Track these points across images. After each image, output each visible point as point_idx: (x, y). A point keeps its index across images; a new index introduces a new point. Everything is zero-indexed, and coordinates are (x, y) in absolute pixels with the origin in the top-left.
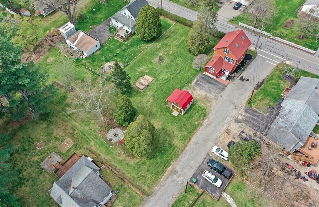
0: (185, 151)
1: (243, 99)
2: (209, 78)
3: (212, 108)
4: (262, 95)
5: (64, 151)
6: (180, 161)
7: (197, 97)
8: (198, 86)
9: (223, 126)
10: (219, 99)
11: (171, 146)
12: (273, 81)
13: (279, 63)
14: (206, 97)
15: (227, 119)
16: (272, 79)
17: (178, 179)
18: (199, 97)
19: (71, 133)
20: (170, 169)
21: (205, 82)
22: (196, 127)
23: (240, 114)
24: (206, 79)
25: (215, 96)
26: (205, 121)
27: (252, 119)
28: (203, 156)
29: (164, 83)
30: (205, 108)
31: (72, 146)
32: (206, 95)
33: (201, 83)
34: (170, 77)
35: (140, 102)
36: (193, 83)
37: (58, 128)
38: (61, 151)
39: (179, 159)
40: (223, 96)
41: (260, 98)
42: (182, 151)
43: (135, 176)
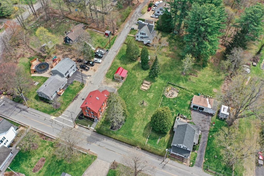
0: (113, 59)
1: (86, 87)
3: (103, 79)
4: (75, 90)
6: (114, 55)
7: (113, 83)
8: (113, 89)
9: (97, 72)
10: (100, 84)
11: (120, 59)
12: (67, 100)
13: (60, 117)
14: (108, 84)
15: (96, 75)
16: (67, 102)
18: (111, 83)
20: (118, 52)
22: (110, 69)
23: (88, 79)
25: (102, 85)
26: (106, 72)
28: (105, 59)
30: (107, 78)
32: (108, 85)
34: (131, 92)
35: (142, 74)
36: (116, 90)
40: (98, 86)
41: (77, 88)
42: (115, 58)
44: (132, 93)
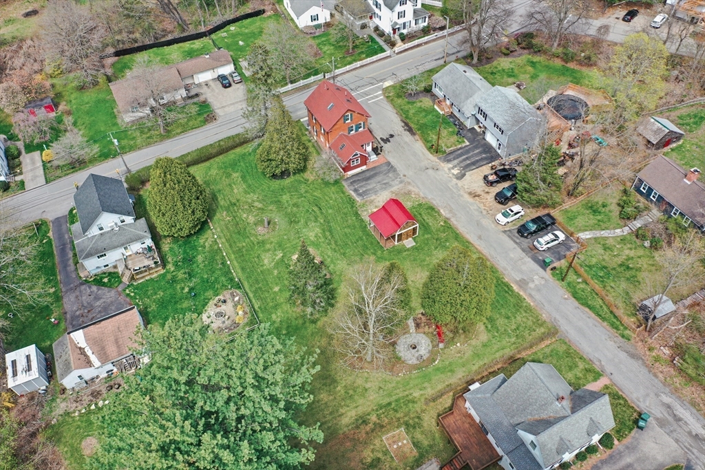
1: (424, 155)
2: (360, 175)
3: (422, 195)
4: (429, 132)
5: (415, 452)
6: (506, 269)
8: (368, 194)
9: (461, 196)
10: (409, 180)
12: (412, 112)
13: (381, 92)
14: (396, 194)
15: (451, 187)
16: (407, 111)
17: (537, 282)
19: (373, 431)
20: (515, 288)
21: (364, 183)
22: (448, 227)
23: (449, 169)
24: (358, 180)
25: (401, 182)
26: (443, 213)
27: (464, 160)
28: (505, 238)
29: (330, 237)
30: (417, 203)
31: (407, 433)
32: (393, 192)
33: (364, 189)
34: (321, 223)
36: (358, 199)
37: (343, 456)
38: (411, 460)
39: (500, 269)
40: (406, 174)
41: (434, 137)
42: (487, 260)
43: (513, 340)
44: (318, 224)
